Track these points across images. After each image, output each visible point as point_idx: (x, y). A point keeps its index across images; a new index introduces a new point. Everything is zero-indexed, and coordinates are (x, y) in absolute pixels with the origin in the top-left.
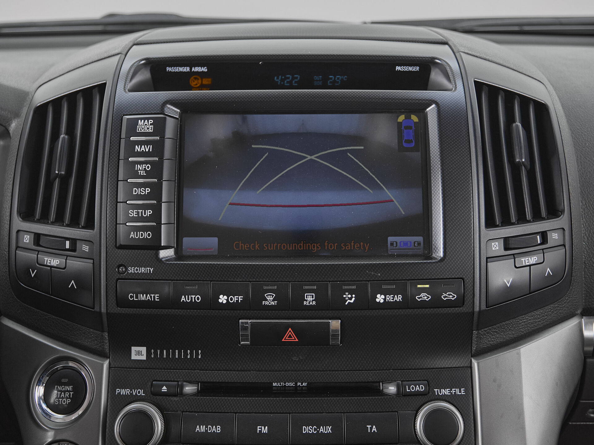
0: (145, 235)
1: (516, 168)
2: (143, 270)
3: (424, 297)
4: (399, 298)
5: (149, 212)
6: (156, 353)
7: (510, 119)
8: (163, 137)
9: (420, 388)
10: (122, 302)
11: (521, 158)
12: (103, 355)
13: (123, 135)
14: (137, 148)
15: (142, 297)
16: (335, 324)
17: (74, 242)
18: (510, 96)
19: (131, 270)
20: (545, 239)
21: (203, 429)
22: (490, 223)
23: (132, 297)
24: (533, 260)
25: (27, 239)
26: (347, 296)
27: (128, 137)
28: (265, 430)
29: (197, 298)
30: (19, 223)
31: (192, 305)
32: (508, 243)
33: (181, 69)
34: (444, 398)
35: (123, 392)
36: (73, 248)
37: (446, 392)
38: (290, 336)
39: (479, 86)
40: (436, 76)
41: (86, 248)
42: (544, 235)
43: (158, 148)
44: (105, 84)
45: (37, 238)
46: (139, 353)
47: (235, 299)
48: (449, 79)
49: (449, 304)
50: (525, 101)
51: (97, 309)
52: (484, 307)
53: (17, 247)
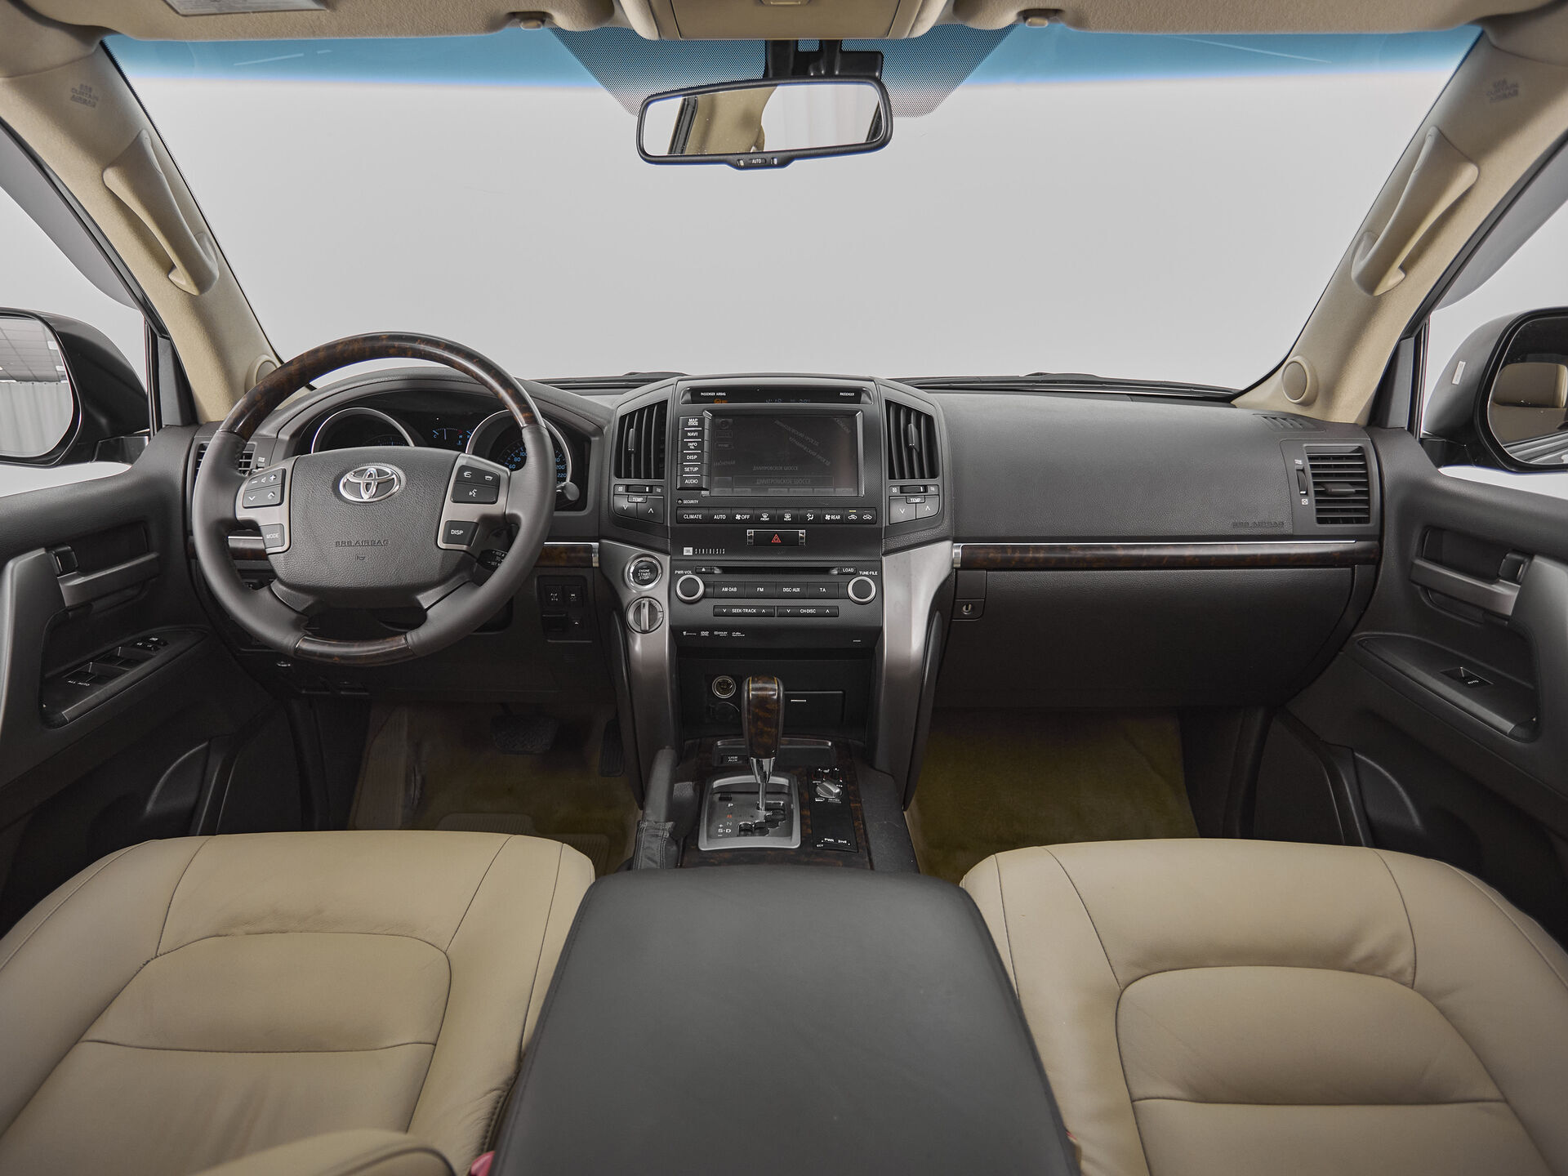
0: (694, 481)
1: (910, 450)
2: (692, 502)
3: (853, 517)
4: (838, 517)
5: (696, 469)
6: (698, 551)
7: (908, 421)
8: (703, 428)
9: (852, 570)
10: (680, 520)
11: (914, 443)
12: (666, 553)
13: (680, 427)
14: (689, 434)
15: (692, 517)
16: (802, 533)
17: (651, 487)
18: (909, 410)
19: (685, 502)
20: (926, 490)
21: (726, 589)
22: (892, 476)
23: (686, 517)
24: (918, 500)
25: (621, 489)
26: (809, 515)
27: (683, 429)
28: (762, 590)
29: (723, 517)
30: (615, 480)
31: (720, 521)
32: (902, 489)
33: (710, 394)
34: (865, 575)
35: (679, 572)
36: (651, 491)
37: (867, 573)
38: (776, 539)
39: (889, 403)
40: (864, 397)
41: (659, 490)
42: (925, 487)
43: (701, 434)
44: (667, 401)
45: (628, 487)
46: (688, 551)
47: (745, 517)
48: (870, 398)
49: (867, 522)
50: (919, 414)
51: (665, 524)
52: (888, 524)
53: (614, 495)
